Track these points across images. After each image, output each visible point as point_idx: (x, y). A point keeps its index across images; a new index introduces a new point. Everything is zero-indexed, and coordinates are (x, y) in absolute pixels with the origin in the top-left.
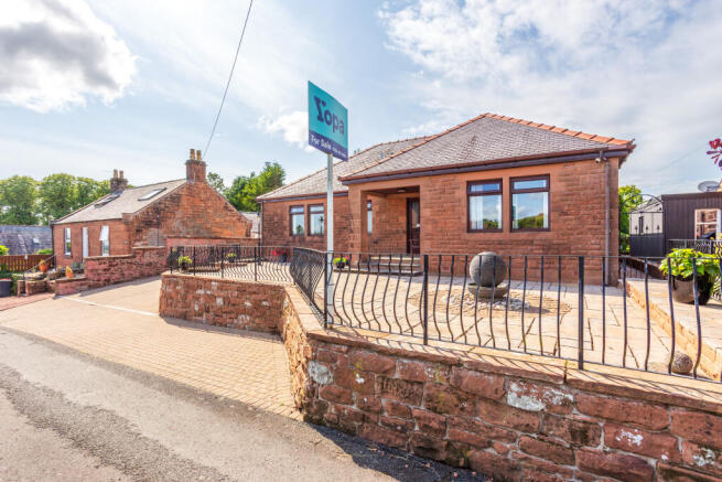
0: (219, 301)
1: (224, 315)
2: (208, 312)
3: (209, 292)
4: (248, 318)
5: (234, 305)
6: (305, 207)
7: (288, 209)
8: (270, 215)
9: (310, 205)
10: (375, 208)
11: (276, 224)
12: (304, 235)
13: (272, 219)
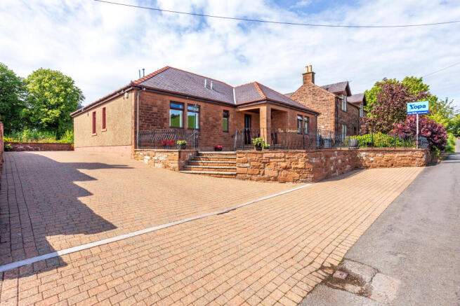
0: (340, 161)
1: (342, 168)
2: (337, 168)
3: (335, 157)
4: (349, 166)
5: (344, 162)
6: (186, 105)
7: (169, 103)
8: (147, 105)
9: (189, 105)
10: (231, 116)
11: (155, 115)
12: (183, 128)
13: (150, 109)
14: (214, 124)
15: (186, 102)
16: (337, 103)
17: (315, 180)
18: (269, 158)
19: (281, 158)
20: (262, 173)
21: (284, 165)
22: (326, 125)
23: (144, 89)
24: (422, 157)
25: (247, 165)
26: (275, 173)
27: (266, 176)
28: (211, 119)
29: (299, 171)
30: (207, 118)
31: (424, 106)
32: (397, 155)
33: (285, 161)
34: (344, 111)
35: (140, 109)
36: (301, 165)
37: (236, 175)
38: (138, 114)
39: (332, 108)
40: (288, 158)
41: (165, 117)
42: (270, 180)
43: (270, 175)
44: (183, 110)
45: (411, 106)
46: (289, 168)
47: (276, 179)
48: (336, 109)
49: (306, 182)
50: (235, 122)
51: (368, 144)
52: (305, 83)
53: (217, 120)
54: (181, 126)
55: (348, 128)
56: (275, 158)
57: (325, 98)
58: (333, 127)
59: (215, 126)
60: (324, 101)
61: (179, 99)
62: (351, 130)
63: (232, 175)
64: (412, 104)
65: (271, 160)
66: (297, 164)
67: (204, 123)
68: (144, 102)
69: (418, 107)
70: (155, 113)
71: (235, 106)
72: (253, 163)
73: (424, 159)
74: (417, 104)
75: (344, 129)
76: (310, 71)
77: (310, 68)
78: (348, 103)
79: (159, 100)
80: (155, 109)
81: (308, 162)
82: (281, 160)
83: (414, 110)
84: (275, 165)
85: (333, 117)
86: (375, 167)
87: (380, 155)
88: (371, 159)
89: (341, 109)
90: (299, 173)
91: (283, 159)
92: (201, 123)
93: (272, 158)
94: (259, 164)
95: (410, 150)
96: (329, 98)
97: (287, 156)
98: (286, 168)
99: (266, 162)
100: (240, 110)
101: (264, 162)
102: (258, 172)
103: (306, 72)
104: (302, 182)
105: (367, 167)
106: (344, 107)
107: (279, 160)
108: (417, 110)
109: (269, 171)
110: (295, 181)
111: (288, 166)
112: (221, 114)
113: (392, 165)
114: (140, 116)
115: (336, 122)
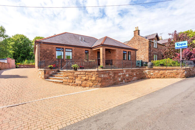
0: (127, 75)
1: (130, 79)
2: (124, 79)
3: (123, 74)
4: (136, 77)
5: (131, 75)
6: (64, 49)
7: (55, 48)
8: (44, 49)
9: (66, 49)
10: (90, 53)
11: (48, 54)
12: (63, 59)
13: (46, 51)
14: (80, 57)
15: (64, 47)
16: (150, 44)
17: (102, 86)
18: (77, 74)
19: (83, 75)
20: (74, 82)
21: (84, 78)
22: (144, 55)
23: (42, 43)
24: (183, 73)
25: (67, 78)
26: (80, 82)
27: (76, 84)
28: (78, 54)
29: (93, 81)
30: (76, 54)
31: (185, 44)
32: (167, 71)
33: (85, 76)
34: (155, 48)
35: (40, 52)
36: (93, 79)
37: (63, 82)
38: (39, 54)
39: (147, 47)
40: (87, 75)
41: (53, 54)
42: (78, 85)
43: (78, 83)
44: (63, 51)
45: (177, 44)
46: (87, 80)
47: (80, 85)
48: (150, 47)
49: (96, 87)
50: (92, 55)
51: (161, 64)
52: (135, 35)
53: (81, 55)
54: (62, 58)
55: (158, 56)
56: (80, 74)
57: (144, 42)
58: (148, 56)
59: (80, 58)
60: (143, 43)
61: (61, 47)
62: (160, 57)
63: (61, 82)
64: (178, 43)
65: (78, 76)
66: (92, 78)
67: (74, 57)
68: (42, 48)
69: (181, 45)
70: (48, 53)
71: (91, 48)
72: (70, 77)
73: (184, 74)
74: (181, 43)
75: (155, 57)
76: (137, 30)
77: (137, 28)
78: (158, 44)
79: (50, 47)
80: (48, 51)
81: (99, 77)
82: (83, 76)
83: (179, 46)
84: (81, 78)
85: (148, 51)
86: (154, 78)
87: (157, 72)
88: (152, 74)
89: (153, 47)
90: (92, 82)
91: (84, 75)
92: (73, 57)
93: (79, 74)
94: (72, 77)
95: (175, 69)
96: (146, 42)
97: (86, 74)
98: (86, 80)
99: (76, 77)
100: (94, 50)
101: (75, 77)
102: (72, 81)
103: (135, 30)
104: (94, 87)
105: (149, 78)
106: (155, 46)
107: (82, 76)
108: (181, 46)
109: (78, 81)
110: (90, 86)
111: (87, 79)
112: (84, 52)
113: (164, 77)
114: (40, 55)
115: (150, 54)
